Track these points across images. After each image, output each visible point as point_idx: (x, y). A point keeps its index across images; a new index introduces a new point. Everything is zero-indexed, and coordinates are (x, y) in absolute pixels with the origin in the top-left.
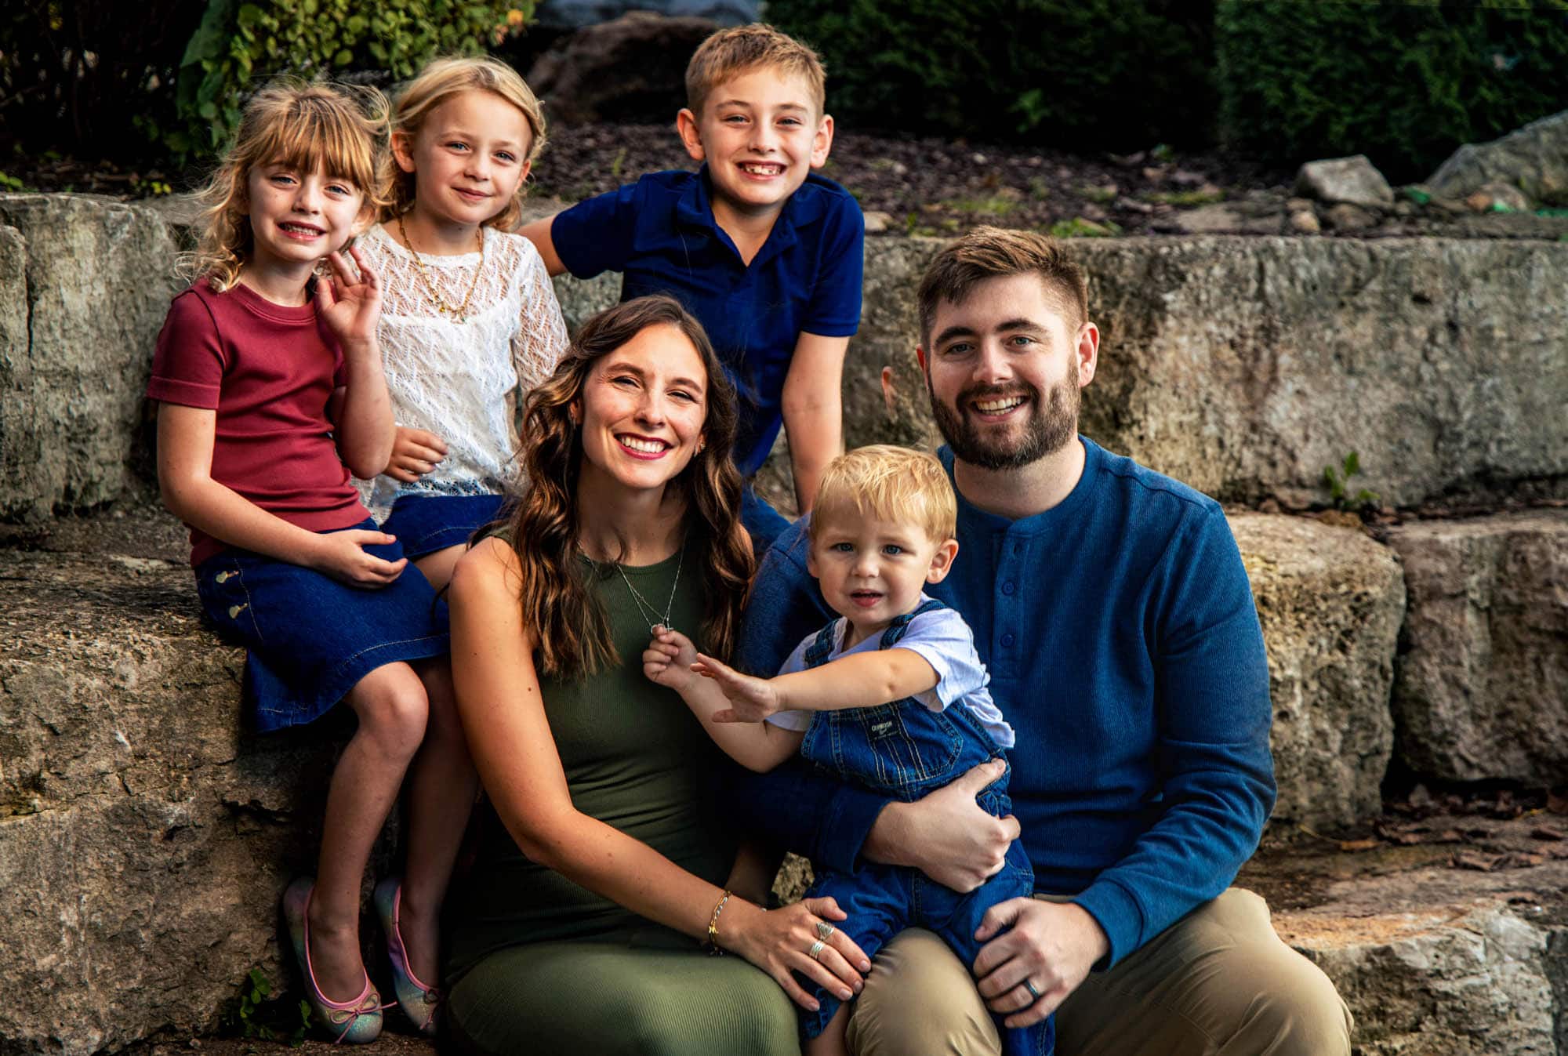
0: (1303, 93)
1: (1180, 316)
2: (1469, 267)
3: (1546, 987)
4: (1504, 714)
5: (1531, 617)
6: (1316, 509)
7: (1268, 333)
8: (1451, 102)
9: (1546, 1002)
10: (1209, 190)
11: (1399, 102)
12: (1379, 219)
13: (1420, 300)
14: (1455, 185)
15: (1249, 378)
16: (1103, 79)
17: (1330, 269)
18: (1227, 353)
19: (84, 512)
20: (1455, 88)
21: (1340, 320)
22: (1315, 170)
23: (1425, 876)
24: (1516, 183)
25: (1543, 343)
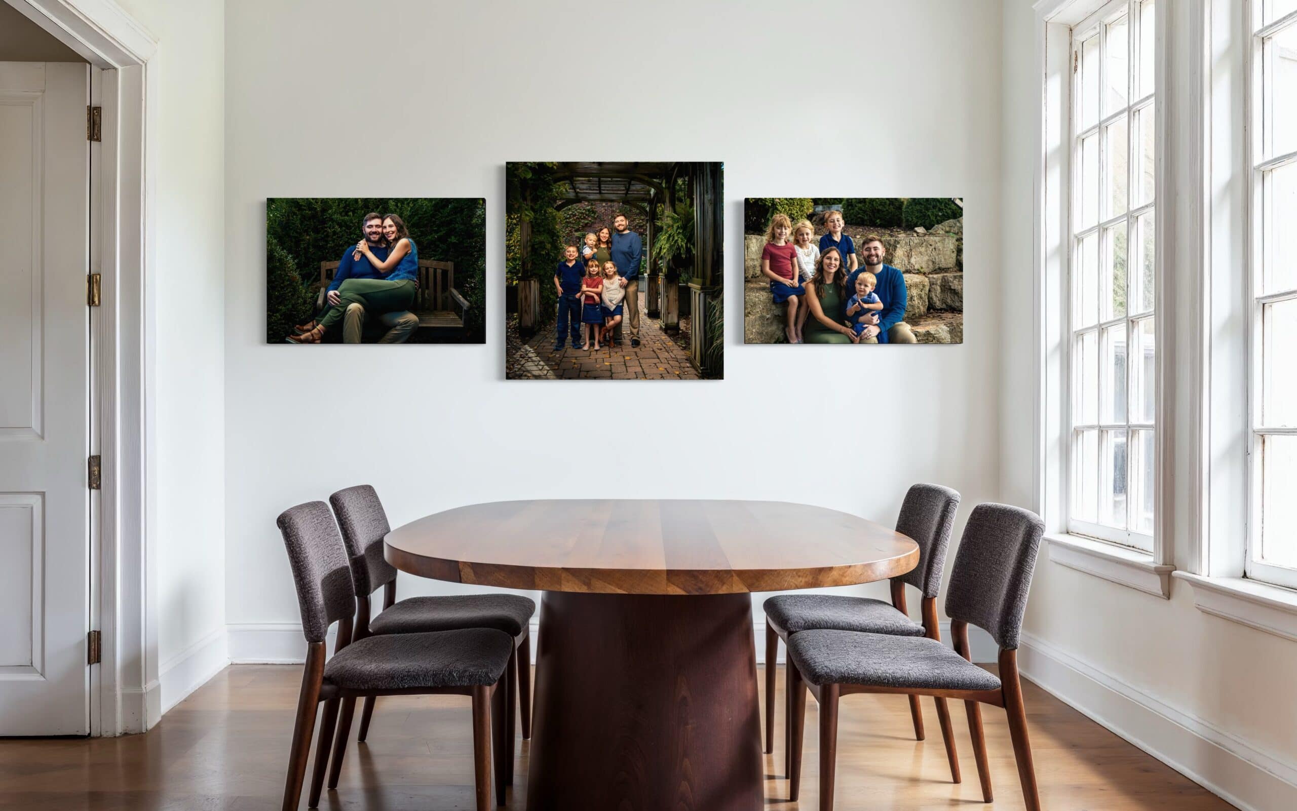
4: (943, 300)
5: (946, 287)
6: (917, 273)
13: (931, 245)
15: (908, 256)
18: (906, 253)
21: (920, 248)
25: (947, 250)
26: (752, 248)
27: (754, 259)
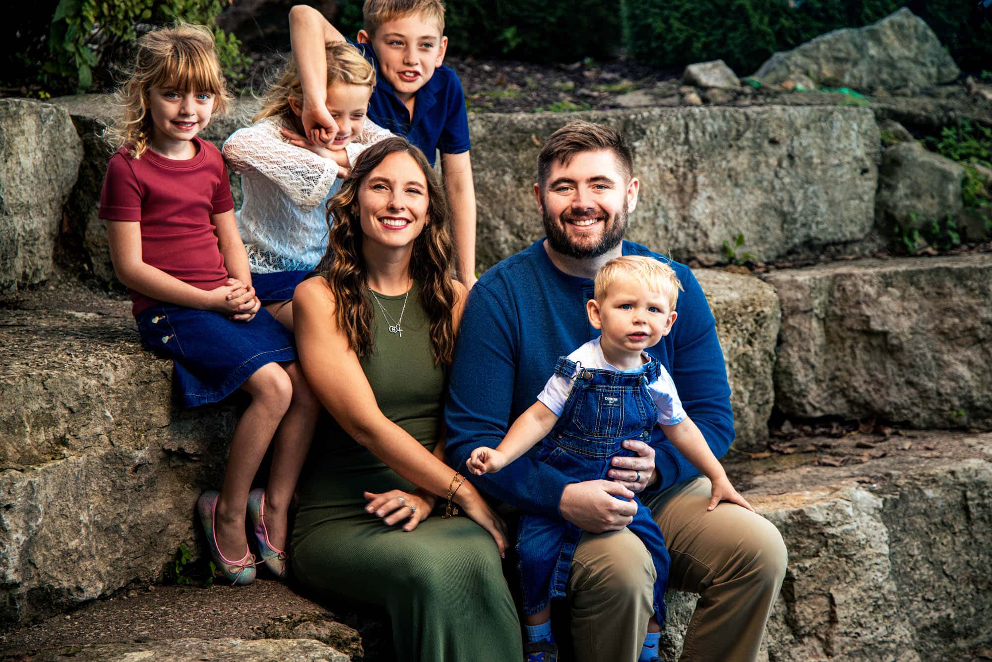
0: (676, 25)
1: (643, 155)
2: (799, 122)
3: (884, 530)
5: (849, 322)
7: (691, 163)
8: (765, 28)
9: (885, 538)
10: (625, 83)
11: (734, 28)
12: (735, 97)
13: (773, 142)
14: (772, 76)
16: (552, 20)
17: (723, 124)
18: (669, 176)
19: (32, 287)
20: (766, 19)
22: (694, 69)
23: (804, 470)
24: (807, 73)
26: (22, 158)
27: (28, 208)
